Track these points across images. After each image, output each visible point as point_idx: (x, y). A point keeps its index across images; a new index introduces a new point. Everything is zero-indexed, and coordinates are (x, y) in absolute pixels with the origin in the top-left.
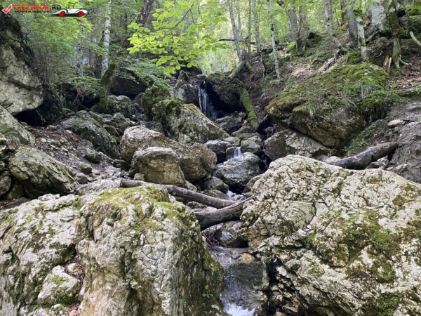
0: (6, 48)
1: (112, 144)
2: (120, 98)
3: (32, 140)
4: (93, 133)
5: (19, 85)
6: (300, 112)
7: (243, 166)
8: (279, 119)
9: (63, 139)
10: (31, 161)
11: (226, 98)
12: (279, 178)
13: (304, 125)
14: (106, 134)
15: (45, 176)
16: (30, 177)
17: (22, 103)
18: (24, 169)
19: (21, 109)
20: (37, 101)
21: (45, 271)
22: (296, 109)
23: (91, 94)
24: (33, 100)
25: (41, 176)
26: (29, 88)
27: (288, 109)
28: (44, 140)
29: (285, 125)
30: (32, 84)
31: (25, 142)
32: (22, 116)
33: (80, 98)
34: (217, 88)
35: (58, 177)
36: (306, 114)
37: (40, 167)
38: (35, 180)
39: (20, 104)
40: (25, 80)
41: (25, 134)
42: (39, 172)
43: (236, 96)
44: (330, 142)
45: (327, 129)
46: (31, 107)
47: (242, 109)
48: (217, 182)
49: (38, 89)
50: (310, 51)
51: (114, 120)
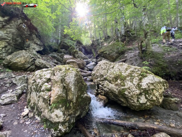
0: (34, 34)
1: (61, 60)
2: (63, 50)
3: (41, 57)
4: (56, 57)
5: (37, 44)
6: (105, 53)
7: (92, 65)
8: (101, 55)
9: (49, 58)
10: (40, 62)
11: (89, 50)
12: (100, 66)
13: (106, 56)
14: (60, 58)
15: (44, 66)
16: (40, 66)
17: (38, 49)
18: (39, 64)
19: (38, 50)
20: (42, 49)
21: (43, 84)
22: (104, 52)
23: (56, 49)
24: (41, 48)
25: (43, 65)
26: (40, 45)
27: (102, 52)
28: (44, 58)
29: (102, 56)
30: (41, 44)
31: (39, 58)
32: (38, 52)
33: (53, 49)
34: (87, 48)
35: (47, 66)
37: (43, 63)
38: (41, 66)
39: (37, 49)
40: (39, 43)
41: (39, 56)
42: (42, 65)
43: (91, 50)
44: (112, 60)
45: (111, 57)
46: (40, 50)
47: (92, 53)
48: (86, 68)
49: (42, 45)
50: (108, 40)
51: (62, 55)
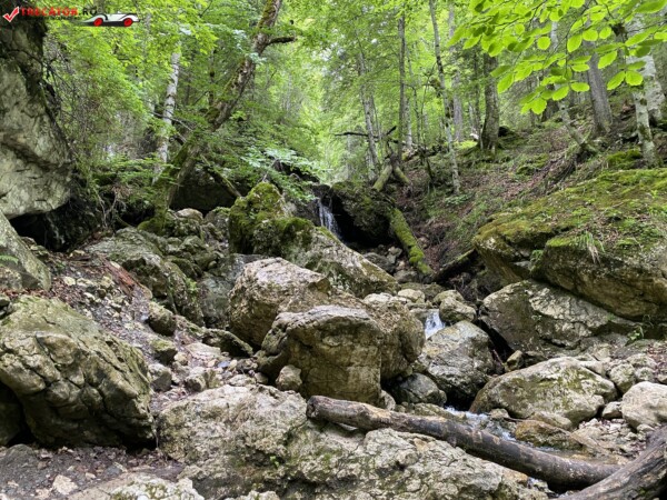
0: (10, 68)
1: (191, 295)
2: (185, 212)
4: (155, 271)
5: (25, 155)
6: (565, 249)
7: (462, 350)
8: (509, 261)
9: (107, 281)
11: (364, 222)
13: (572, 274)
14: (178, 276)
15: (89, 382)
16: (50, 383)
17: (25, 195)
18: (35, 360)
19: (22, 210)
20: (57, 198)
22: (552, 242)
23: (140, 202)
24: (50, 193)
25: (79, 379)
26: (45, 166)
27: (535, 241)
28: (69, 280)
29: (522, 273)
30: (53, 158)
31: (30, 285)
32: (25, 224)
33: (119, 207)
34: (350, 206)
35: (121, 383)
36: (581, 253)
37: (79, 354)
38: (62, 390)
39: (21, 199)
40: (41, 145)
41: (31, 265)
42: (68, 370)
44: (635, 307)
46: (44, 207)
48: (425, 386)
49: (63, 170)
50: (505, 153)
